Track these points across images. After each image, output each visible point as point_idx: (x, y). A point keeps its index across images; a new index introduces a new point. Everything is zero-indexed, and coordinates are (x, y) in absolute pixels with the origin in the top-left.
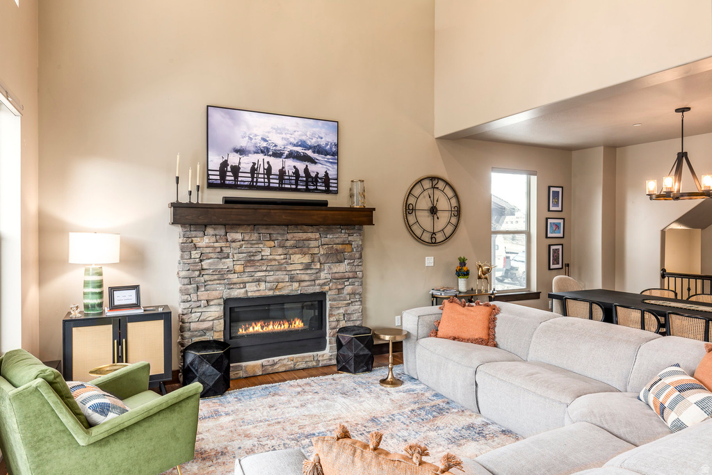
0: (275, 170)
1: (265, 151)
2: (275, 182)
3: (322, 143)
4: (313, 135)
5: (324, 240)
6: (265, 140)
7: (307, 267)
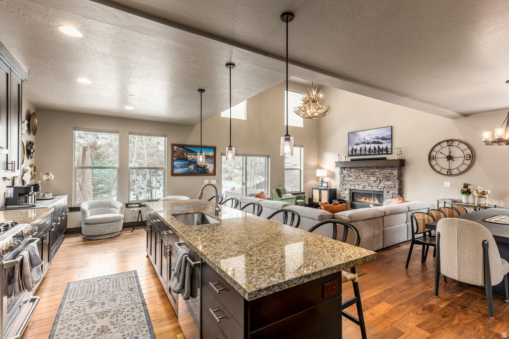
0: (367, 149)
1: (364, 143)
2: (367, 153)
3: (385, 136)
4: (381, 134)
5: (381, 172)
6: (364, 139)
7: (375, 181)
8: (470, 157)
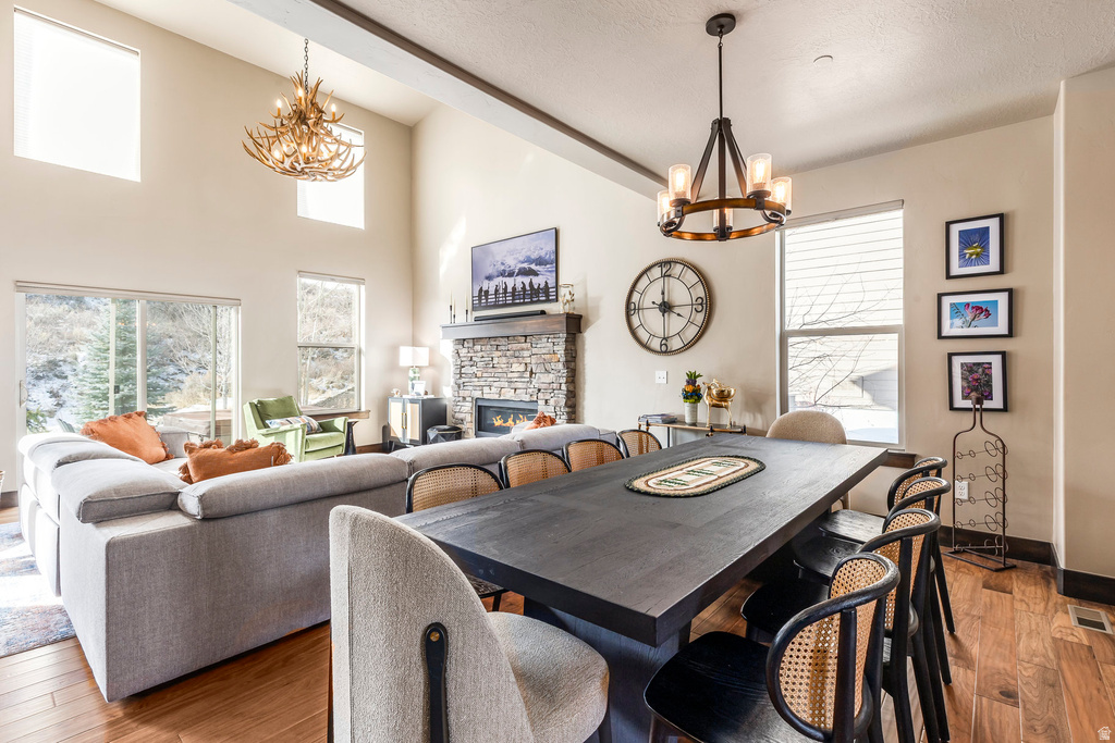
0: (509, 289)
2: (510, 300)
5: (534, 350)
7: (521, 375)
8: (701, 304)
